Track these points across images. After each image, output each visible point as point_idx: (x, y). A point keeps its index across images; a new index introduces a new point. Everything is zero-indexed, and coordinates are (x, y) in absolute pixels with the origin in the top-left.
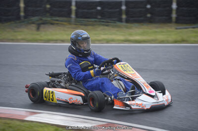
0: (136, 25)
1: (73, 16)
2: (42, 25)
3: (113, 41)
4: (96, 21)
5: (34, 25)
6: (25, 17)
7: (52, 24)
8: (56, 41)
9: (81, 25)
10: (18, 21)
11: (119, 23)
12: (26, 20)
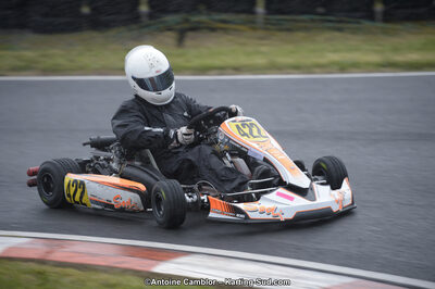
0: (409, 25)
1: (260, 9)
2: (190, 34)
3: (355, 66)
4: (313, 21)
5: (169, 33)
6: (151, 16)
7: (213, 30)
8: (222, 70)
9: (281, 30)
10: (134, 26)
11: (367, 24)
12: (152, 22)
